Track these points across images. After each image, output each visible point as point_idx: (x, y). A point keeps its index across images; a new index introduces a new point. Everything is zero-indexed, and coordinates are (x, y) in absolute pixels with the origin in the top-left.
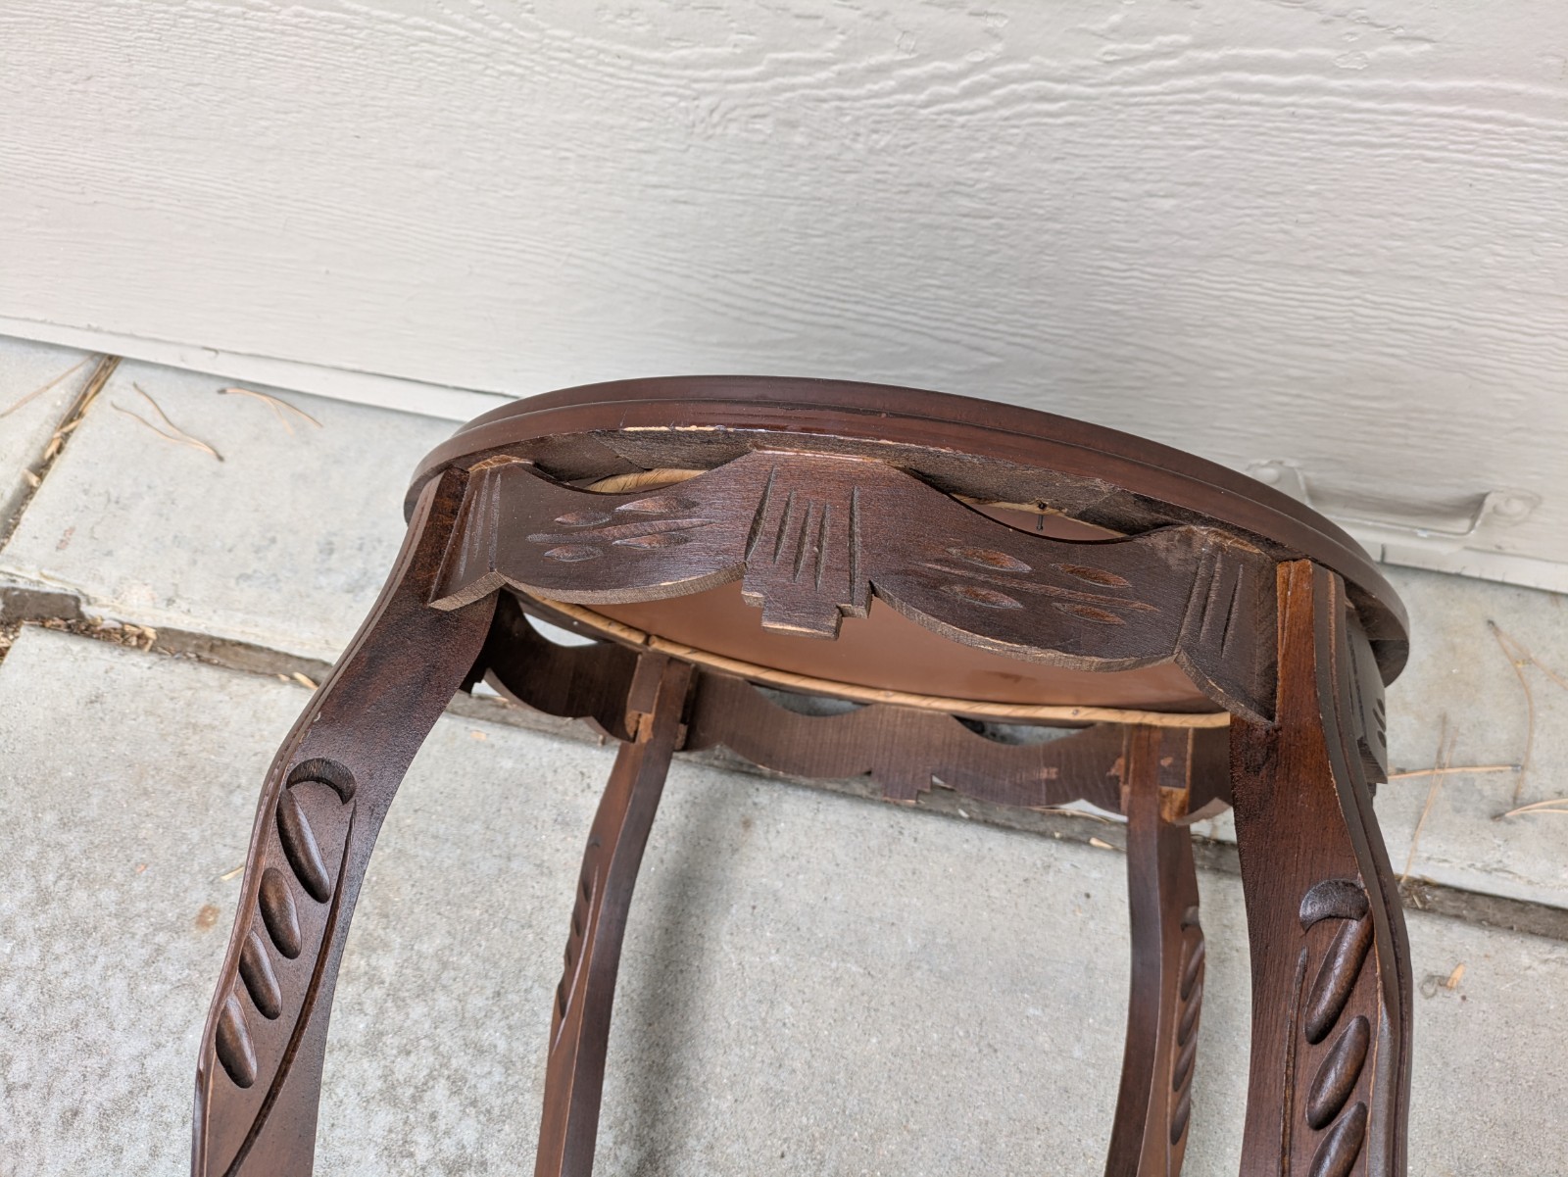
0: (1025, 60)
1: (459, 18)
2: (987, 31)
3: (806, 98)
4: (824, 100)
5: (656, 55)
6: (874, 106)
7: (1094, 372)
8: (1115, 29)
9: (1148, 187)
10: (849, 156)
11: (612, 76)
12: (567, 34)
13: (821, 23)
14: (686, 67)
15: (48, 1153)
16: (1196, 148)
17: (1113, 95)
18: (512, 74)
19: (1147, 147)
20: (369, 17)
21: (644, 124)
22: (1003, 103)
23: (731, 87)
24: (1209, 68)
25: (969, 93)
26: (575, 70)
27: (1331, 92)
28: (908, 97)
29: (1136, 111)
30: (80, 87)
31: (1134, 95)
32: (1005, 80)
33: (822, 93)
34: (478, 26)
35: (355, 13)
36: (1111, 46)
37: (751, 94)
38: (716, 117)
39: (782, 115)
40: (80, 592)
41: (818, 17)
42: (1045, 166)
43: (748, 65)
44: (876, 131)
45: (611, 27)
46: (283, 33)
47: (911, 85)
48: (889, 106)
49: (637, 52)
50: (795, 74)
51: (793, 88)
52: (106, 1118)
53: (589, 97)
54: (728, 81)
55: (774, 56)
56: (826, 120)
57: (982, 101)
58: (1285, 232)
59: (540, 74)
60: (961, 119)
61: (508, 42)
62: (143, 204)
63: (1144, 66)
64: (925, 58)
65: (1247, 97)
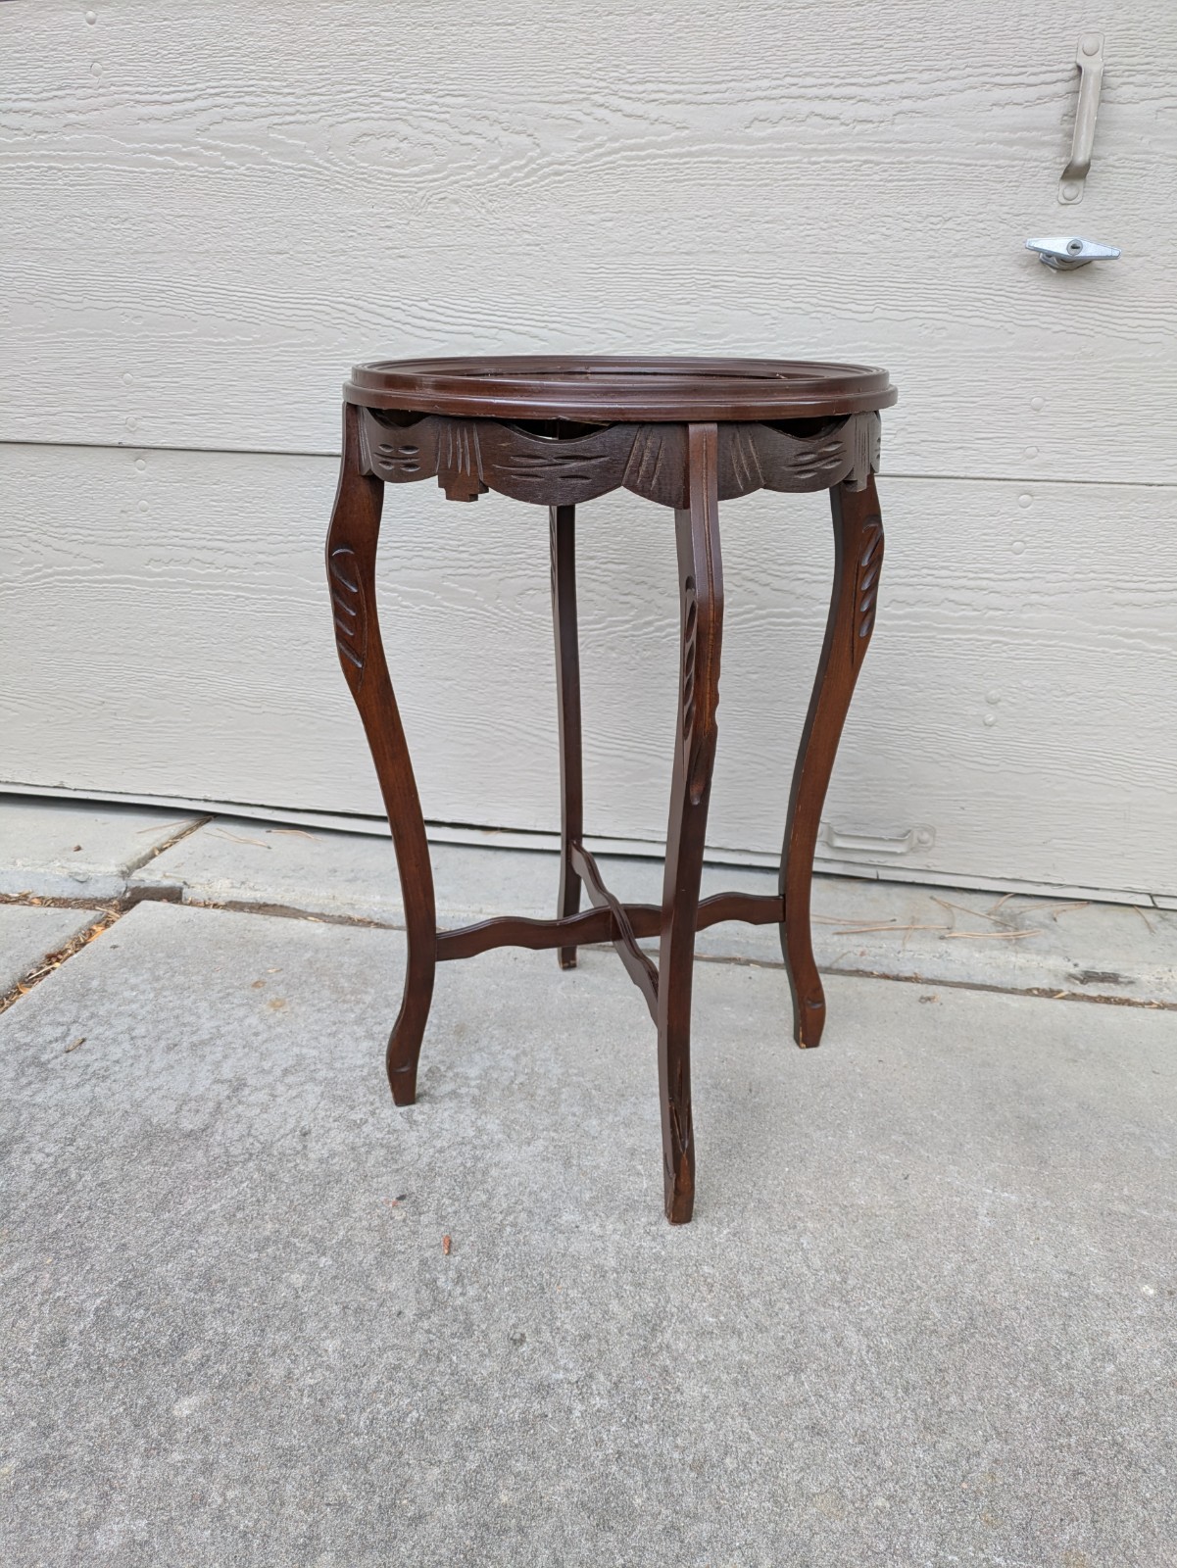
1: (490, 608)
3: (620, 636)
4: (627, 637)
6: (645, 638)
7: (733, 772)
9: (748, 669)
10: (633, 662)
12: (531, 613)
13: (628, 605)
15: (157, 1058)
17: (732, 629)
18: (503, 631)
20: (452, 609)
23: (592, 633)
24: (763, 617)
27: (804, 624)
28: (658, 634)
30: (299, 648)
31: (739, 629)
33: (626, 634)
34: (496, 611)
35: (448, 607)
37: (599, 635)
39: (609, 644)
40: (185, 883)
41: (628, 603)
43: (600, 623)
44: (645, 650)
46: (411, 617)
47: (660, 629)
50: (617, 626)
51: (615, 632)
52: (193, 1046)
53: (532, 640)
55: (609, 619)
56: (626, 646)
58: (800, 687)
61: (506, 617)
62: (290, 711)
63: (742, 617)
64: (666, 618)
65: (777, 628)
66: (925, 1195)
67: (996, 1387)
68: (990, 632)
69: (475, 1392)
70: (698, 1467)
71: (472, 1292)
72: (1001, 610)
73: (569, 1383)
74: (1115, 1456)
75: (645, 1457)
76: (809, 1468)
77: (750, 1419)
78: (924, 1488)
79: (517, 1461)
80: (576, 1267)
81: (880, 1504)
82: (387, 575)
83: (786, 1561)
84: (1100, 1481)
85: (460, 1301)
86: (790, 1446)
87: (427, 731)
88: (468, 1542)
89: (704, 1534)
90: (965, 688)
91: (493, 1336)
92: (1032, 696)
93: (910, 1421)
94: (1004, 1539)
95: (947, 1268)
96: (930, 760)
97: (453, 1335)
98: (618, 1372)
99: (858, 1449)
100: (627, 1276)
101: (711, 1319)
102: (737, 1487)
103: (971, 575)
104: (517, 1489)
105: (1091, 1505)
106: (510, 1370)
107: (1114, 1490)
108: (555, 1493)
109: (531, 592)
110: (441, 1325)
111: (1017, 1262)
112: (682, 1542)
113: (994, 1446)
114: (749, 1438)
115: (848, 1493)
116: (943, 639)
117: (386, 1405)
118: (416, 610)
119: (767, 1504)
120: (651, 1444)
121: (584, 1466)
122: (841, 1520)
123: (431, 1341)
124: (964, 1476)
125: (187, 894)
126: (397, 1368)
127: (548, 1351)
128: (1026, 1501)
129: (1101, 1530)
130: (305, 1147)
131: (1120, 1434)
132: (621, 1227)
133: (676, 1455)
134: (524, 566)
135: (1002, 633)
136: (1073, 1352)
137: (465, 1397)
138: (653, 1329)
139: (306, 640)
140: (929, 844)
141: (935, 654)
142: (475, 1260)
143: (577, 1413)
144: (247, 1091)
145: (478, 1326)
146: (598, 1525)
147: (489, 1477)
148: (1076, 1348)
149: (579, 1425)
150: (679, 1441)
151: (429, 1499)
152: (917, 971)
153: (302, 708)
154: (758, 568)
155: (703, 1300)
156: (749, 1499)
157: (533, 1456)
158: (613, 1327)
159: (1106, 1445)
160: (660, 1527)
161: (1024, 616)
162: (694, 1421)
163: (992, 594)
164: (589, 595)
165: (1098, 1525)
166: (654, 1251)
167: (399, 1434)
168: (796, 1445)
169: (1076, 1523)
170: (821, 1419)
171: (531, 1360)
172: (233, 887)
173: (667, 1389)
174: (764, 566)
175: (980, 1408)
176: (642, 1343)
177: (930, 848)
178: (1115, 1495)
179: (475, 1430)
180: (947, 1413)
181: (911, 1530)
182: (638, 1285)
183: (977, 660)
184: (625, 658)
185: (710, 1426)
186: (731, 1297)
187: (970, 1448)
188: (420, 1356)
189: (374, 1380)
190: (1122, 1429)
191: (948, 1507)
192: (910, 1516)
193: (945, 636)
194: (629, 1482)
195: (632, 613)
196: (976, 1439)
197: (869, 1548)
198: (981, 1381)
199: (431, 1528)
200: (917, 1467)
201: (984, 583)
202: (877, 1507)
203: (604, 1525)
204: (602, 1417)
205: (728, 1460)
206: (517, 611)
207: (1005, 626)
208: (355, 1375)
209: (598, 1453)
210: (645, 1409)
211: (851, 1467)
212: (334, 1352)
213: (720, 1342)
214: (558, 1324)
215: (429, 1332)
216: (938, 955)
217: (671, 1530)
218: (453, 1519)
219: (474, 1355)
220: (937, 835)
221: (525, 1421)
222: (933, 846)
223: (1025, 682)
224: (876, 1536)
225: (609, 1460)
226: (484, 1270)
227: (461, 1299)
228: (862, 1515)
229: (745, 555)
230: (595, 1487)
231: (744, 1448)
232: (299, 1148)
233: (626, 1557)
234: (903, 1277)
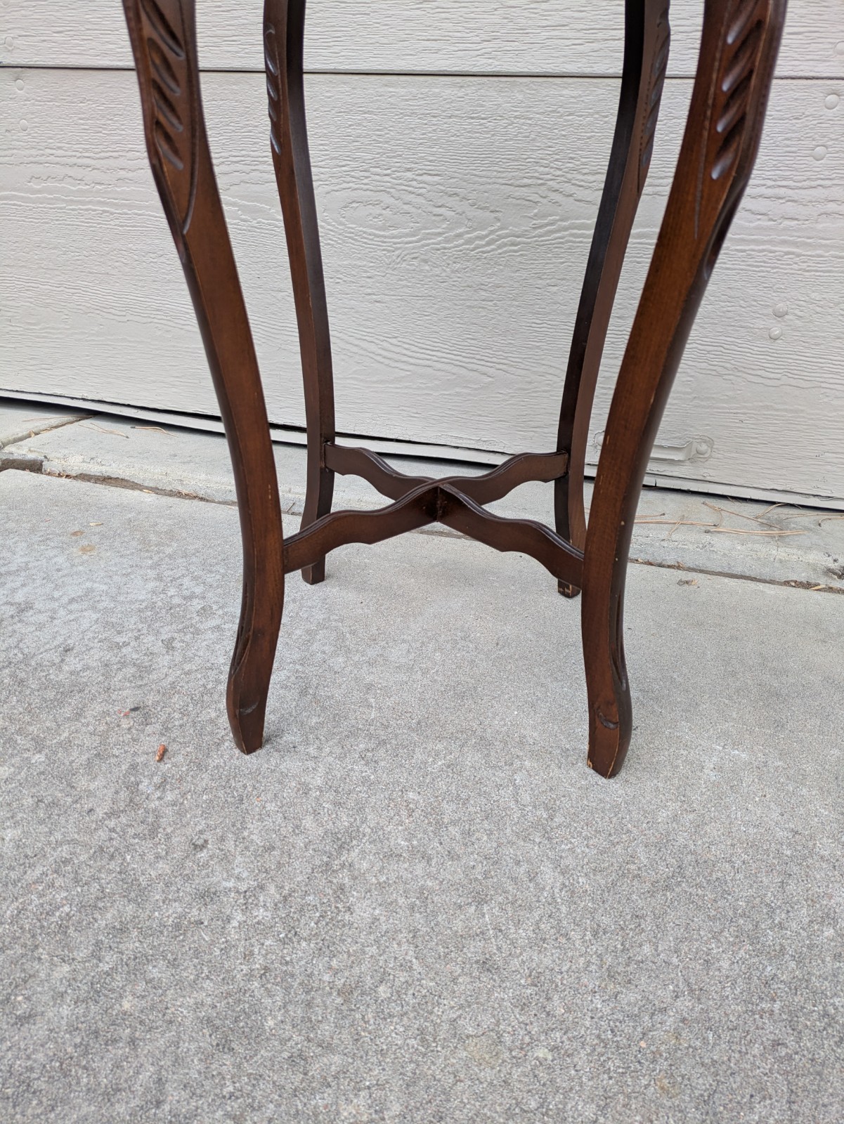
0: (507, 229)
2: (495, 218)
3: (433, 249)
4: (438, 250)
5: (382, 233)
6: (456, 251)
8: (535, 215)
9: (548, 281)
10: (444, 274)
11: (365, 243)
12: (354, 226)
13: (441, 218)
14: (393, 238)
16: (563, 263)
17: (535, 241)
18: (329, 244)
19: (547, 263)
21: (372, 264)
22: (499, 247)
23: (407, 246)
24: (566, 229)
25: (488, 244)
26: (353, 242)
28: (468, 246)
29: (543, 248)
30: (155, 260)
31: (542, 241)
32: (501, 237)
33: (439, 246)
36: (535, 222)
37: (414, 248)
38: (399, 259)
39: (423, 257)
40: (45, 457)
41: (441, 215)
42: (513, 275)
43: (415, 236)
44: (455, 263)
45: (371, 222)
46: (249, 230)
47: (469, 242)
48: (461, 251)
49: (377, 232)
50: (430, 239)
51: (428, 245)
53: (355, 253)
54: (407, 243)
55: (424, 232)
56: (438, 258)
57: (493, 247)
59: (340, 244)
60: (485, 255)
61: (332, 231)
62: (149, 320)
63: (545, 229)
64: (475, 230)
65: (577, 240)
66: (651, 746)
67: (697, 940)
68: (784, 242)
69: (135, 891)
70: (345, 992)
71: (169, 797)
72: (796, 219)
73: (238, 892)
74: (825, 1029)
75: (292, 976)
76: (469, 1006)
77: (417, 947)
78: (596, 1041)
79: (154, 966)
80: (280, 783)
81: (541, 1055)
82: (228, 189)
83: (418, 1109)
84: (804, 1056)
85: (154, 804)
86: (454, 980)
87: (264, 340)
88: (69, 1050)
89: (333, 1068)
90: (755, 301)
91: (174, 840)
92: (819, 309)
93: (594, 967)
94: (680, 1111)
95: (663, 815)
96: (714, 373)
97: (136, 836)
98: (292, 886)
99: (529, 991)
100: (331, 795)
101: (403, 843)
102: (385, 1019)
103: (770, 183)
104: (143, 997)
105: (789, 1083)
106: (181, 875)
107: (819, 1068)
108: (183, 1007)
109: (354, 205)
110: (127, 825)
111: (739, 816)
112: (305, 1074)
113: (685, 1003)
114: (410, 967)
115: (507, 1039)
116: (737, 250)
117: (41, 896)
118: (254, 223)
119: (412, 1042)
120: (303, 963)
121: (223, 979)
122: (492, 1068)
123: (111, 839)
124: (644, 1034)
125: (47, 466)
126: (66, 862)
127: (226, 858)
128: (712, 1070)
129: (797, 1114)
130: (63, 660)
131: (833, 1004)
132: (338, 750)
133: (326, 978)
134: (349, 179)
135: (795, 244)
136: (788, 912)
137: (124, 896)
138: (341, 847)
139: (161, 253)
140: (706, 456)
141: (728, 266)
142: (184, 769)
143: (235, 923)
144: (31, 612)
145: (164, 829)
146: (218, 1045)
147: (118, 981)
148: (792, 908)
149: (234, 936)
150: (334, 963)
151: (45, 998)
152: (679, 560)
153: (159, 317)
154: (562, 179)
155: (401, 823)
156: (394, 1033)
157: (173, 964)
158: (300, 842)
159: (815, 1016)
160: (286, 1055)
161: (820, 226)
162: (357, 943)
163: (789, 203)
164: (406, 207)
165: (795, 1107)
166: (364, 774)
167: (42, 927)
168: (460, 980)
169: (768, 1102)
170: (495, 954)
171: (205, 866)
172: (84, 462)
173: (337, 908)
174: (569, 176)
175: (675, 960)
176: (325, 859)
177: (707, 459)
178: (819, 1074)
179: (123, 930)
180: (638, 962)
181: (571, 1089)
182: (337, 804)
183: (767, 271)
184: (437, 271)
185: (373, 950)
186: (430, 823)
187: (657, 1003)
188: (95, 852)
189: (38, 872)
190: (836, 1000)
191: (619, 1067)
192: (573, 1072)
193: (738, 248)
194: (267, 1001)
195: (444, 226)
196: (666, 994)
197: (517, 1104)
198: (680, 932)
199: (39, 1030)
200: (592, 1018)
201: (782, 192)
202: (537, 1058)
203: (225, 1046)
204: (262, 929)
205: (381, 989)
206: (341, 224)
207: (799, 237)
208: (21, 865)
209: (243, 967)
210: (308, 925)
211: (517, 1011)
212: (11, 840)
213: (406, 865)
214: (246, 834)
215: (113, 830)
216: (701, 546)
217: (298, 1060)
218: (64, 1022)
219: (150, 857)
220: (715, 446)
221: (177, 926)
222: (711, 457)
223: (813, 295)
224: (529, 1091)
225: (252, 976)
226: (189, 779)
227: (157, 803)
228: (518, 1065)
229: (552, 165)
230: (228, 1003)
231: (403, 977)
232: (57, 661)
233: (237, 1085)
234: (614, 820)
